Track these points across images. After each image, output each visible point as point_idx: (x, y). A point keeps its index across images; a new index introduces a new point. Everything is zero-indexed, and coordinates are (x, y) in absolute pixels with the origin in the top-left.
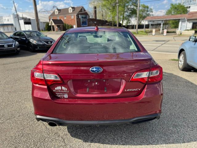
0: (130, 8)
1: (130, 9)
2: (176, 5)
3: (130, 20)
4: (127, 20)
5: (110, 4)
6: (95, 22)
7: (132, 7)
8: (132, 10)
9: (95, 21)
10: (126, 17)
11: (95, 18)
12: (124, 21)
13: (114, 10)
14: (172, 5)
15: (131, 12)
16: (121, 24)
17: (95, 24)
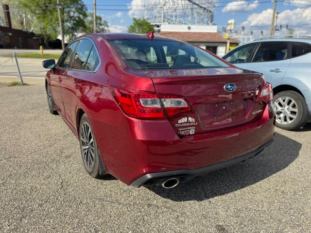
0: (73, 16)
1: (73, 18)
2: (139, 20)
3: (75, 35)
4: (71, 35)
5: (36, 4)
6: (10, 34)
7: (76, 15)
8: (77, 19)
9: (10, 32)
10: (68, 30)
11: (8, 26)
12: (65, 36)
13: (45, 16)
14: (135, 19)
15: (75, 22)
16: (59, 40)
17: (10, 36)
